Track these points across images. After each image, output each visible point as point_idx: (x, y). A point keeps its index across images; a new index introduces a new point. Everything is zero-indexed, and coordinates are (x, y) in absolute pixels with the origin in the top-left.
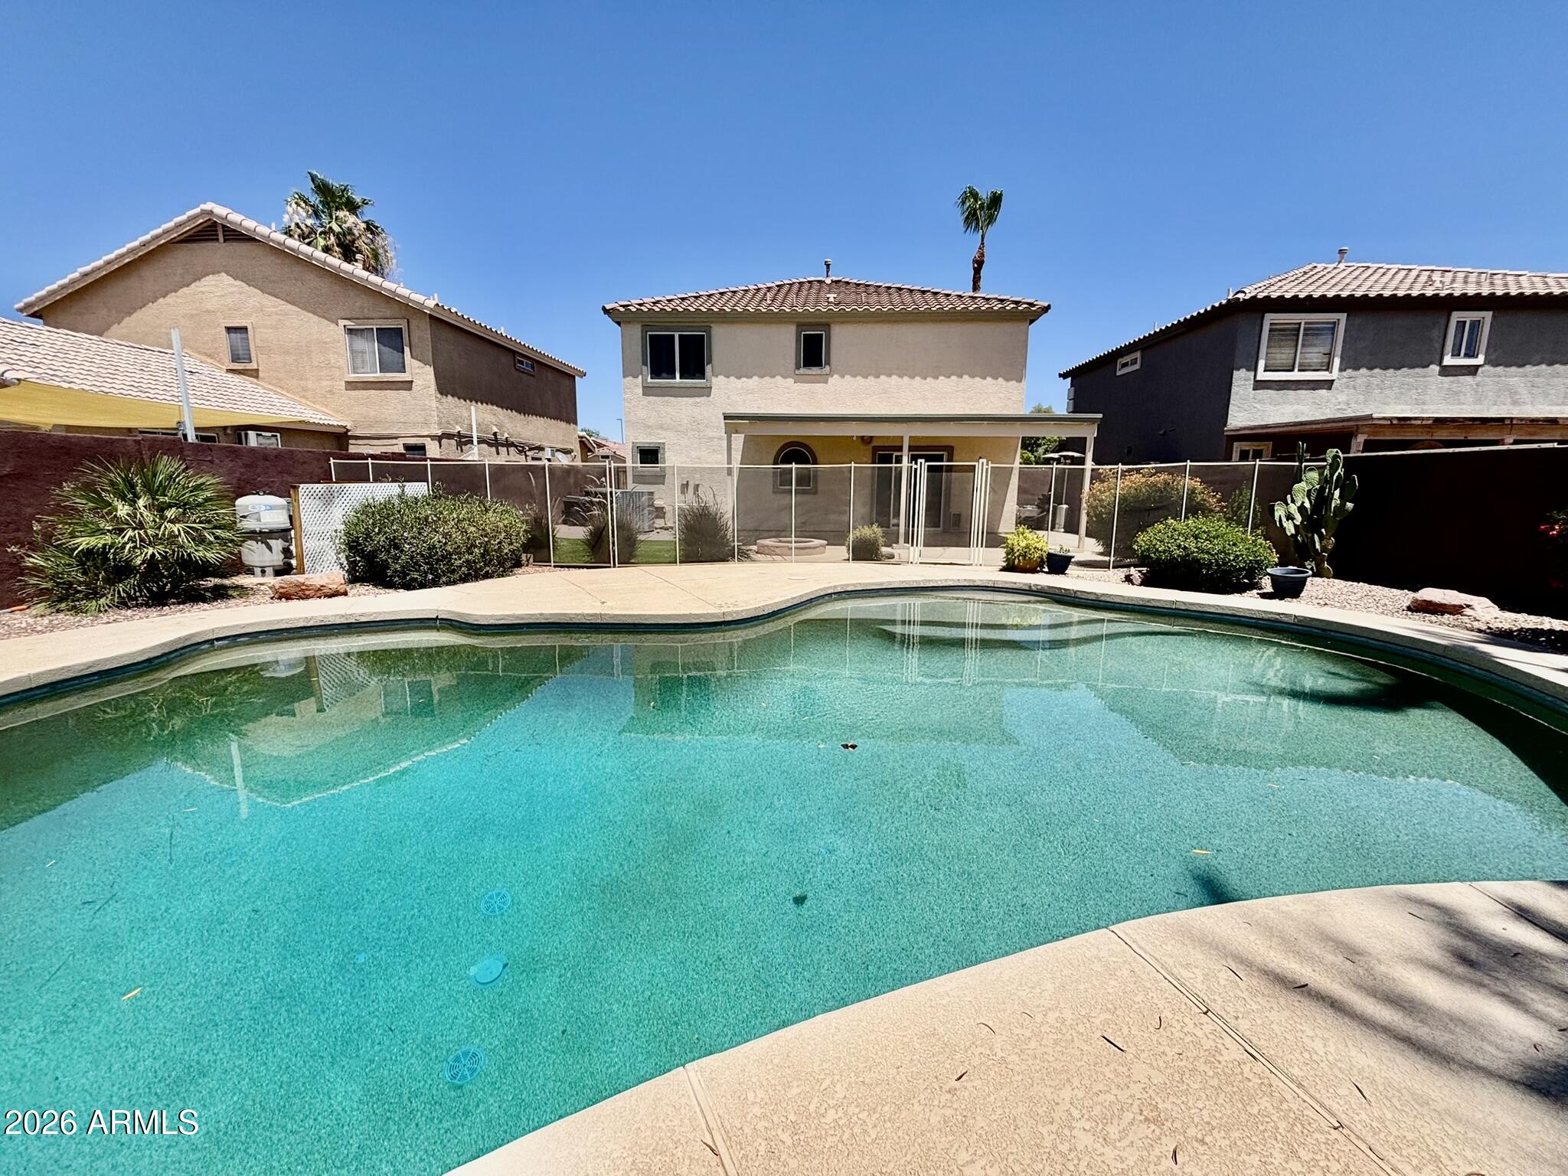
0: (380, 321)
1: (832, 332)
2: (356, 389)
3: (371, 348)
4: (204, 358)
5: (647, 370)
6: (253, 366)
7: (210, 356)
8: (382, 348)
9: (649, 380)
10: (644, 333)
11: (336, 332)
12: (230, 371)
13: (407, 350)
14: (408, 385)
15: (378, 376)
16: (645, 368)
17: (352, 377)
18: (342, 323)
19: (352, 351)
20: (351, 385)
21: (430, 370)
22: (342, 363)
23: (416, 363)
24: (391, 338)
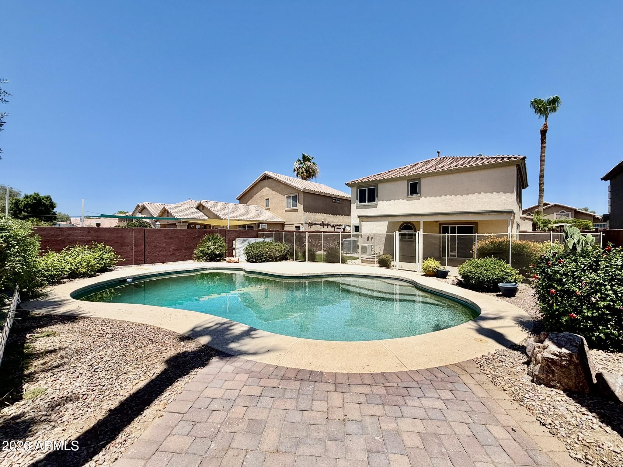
0: (293, 194)
1: (421, 181)
2: (287, 212)
3: (290, 201)
4: (261, 206)
5: (357, 201)
6: (269, 208)
7: (262, 206)
8: (293, 201)
9: (358, 204)
10: (357, 189)
11: (284, 198)
12: (265, 209)
13: (298, 201)
14: (297, 210)
15: (291, 208)
16: (357, 200)
17: (287, 209)
18: (286, 195)
19: (287, 202)
20: (286, 211)
21: (302, 206)
22: (285, 206)
23: (299, 204)
24: (295, 198)
